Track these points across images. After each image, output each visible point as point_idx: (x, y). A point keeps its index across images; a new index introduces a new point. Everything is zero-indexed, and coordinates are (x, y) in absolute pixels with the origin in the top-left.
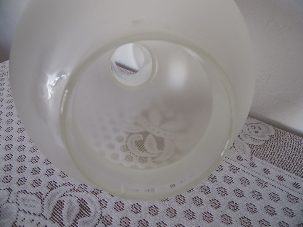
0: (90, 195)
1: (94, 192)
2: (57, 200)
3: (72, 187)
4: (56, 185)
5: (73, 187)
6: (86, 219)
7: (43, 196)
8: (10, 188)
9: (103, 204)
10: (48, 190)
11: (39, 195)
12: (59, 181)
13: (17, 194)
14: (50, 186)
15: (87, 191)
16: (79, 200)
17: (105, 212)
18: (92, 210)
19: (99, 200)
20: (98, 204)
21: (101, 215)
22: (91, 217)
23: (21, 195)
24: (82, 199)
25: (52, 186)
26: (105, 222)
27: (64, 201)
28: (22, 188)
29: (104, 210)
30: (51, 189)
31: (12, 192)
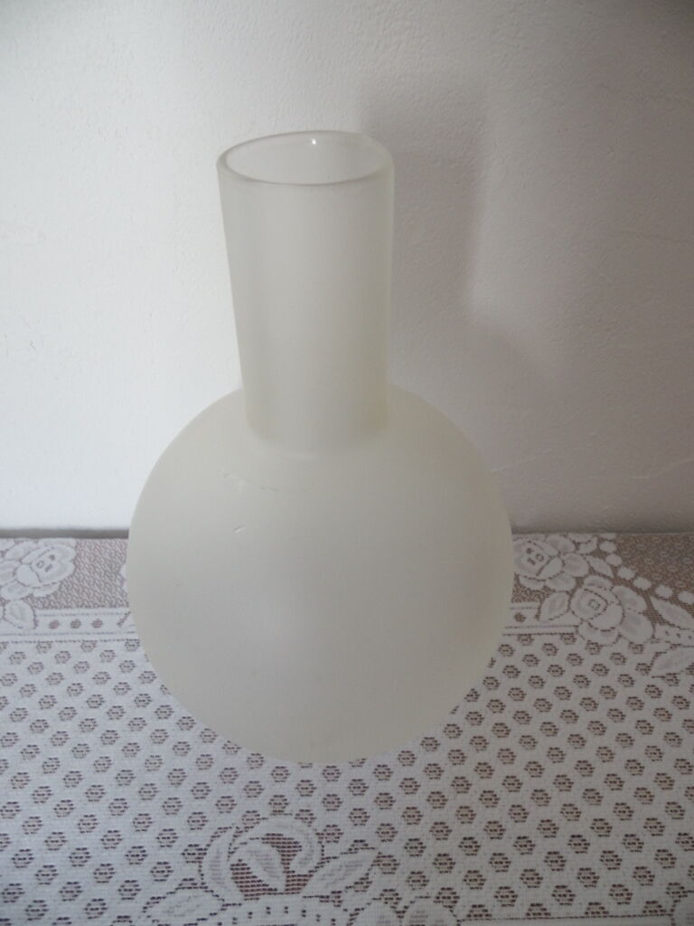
0: (274, 820)
1: (275, 811)
2: (229, 866)
3: (232, 832)
4: (201, 849)
5: (234, 829)
6: (300, 855)
7: (198, 880)
8: (119, 917)
9: (306, 816)
10: (196, 866)
11: (188, 884)
12: (201, 838)
13: (146, 914)
14: (192, 858)
15: (264, 819)
16: (263, 839)
17: (319, 825)
18: (298, 837)
19: (294, 816)
20: (299, 823)
21: (318, 834)
22: (306, 848)
23: (156, 911)
24: (268, 834)
25: (196, 854)
26: (331, 838)
27: (240, 860)
28: (142, 899)
29: (315, 824)
30: (199, 861)
31: (132, 919)
